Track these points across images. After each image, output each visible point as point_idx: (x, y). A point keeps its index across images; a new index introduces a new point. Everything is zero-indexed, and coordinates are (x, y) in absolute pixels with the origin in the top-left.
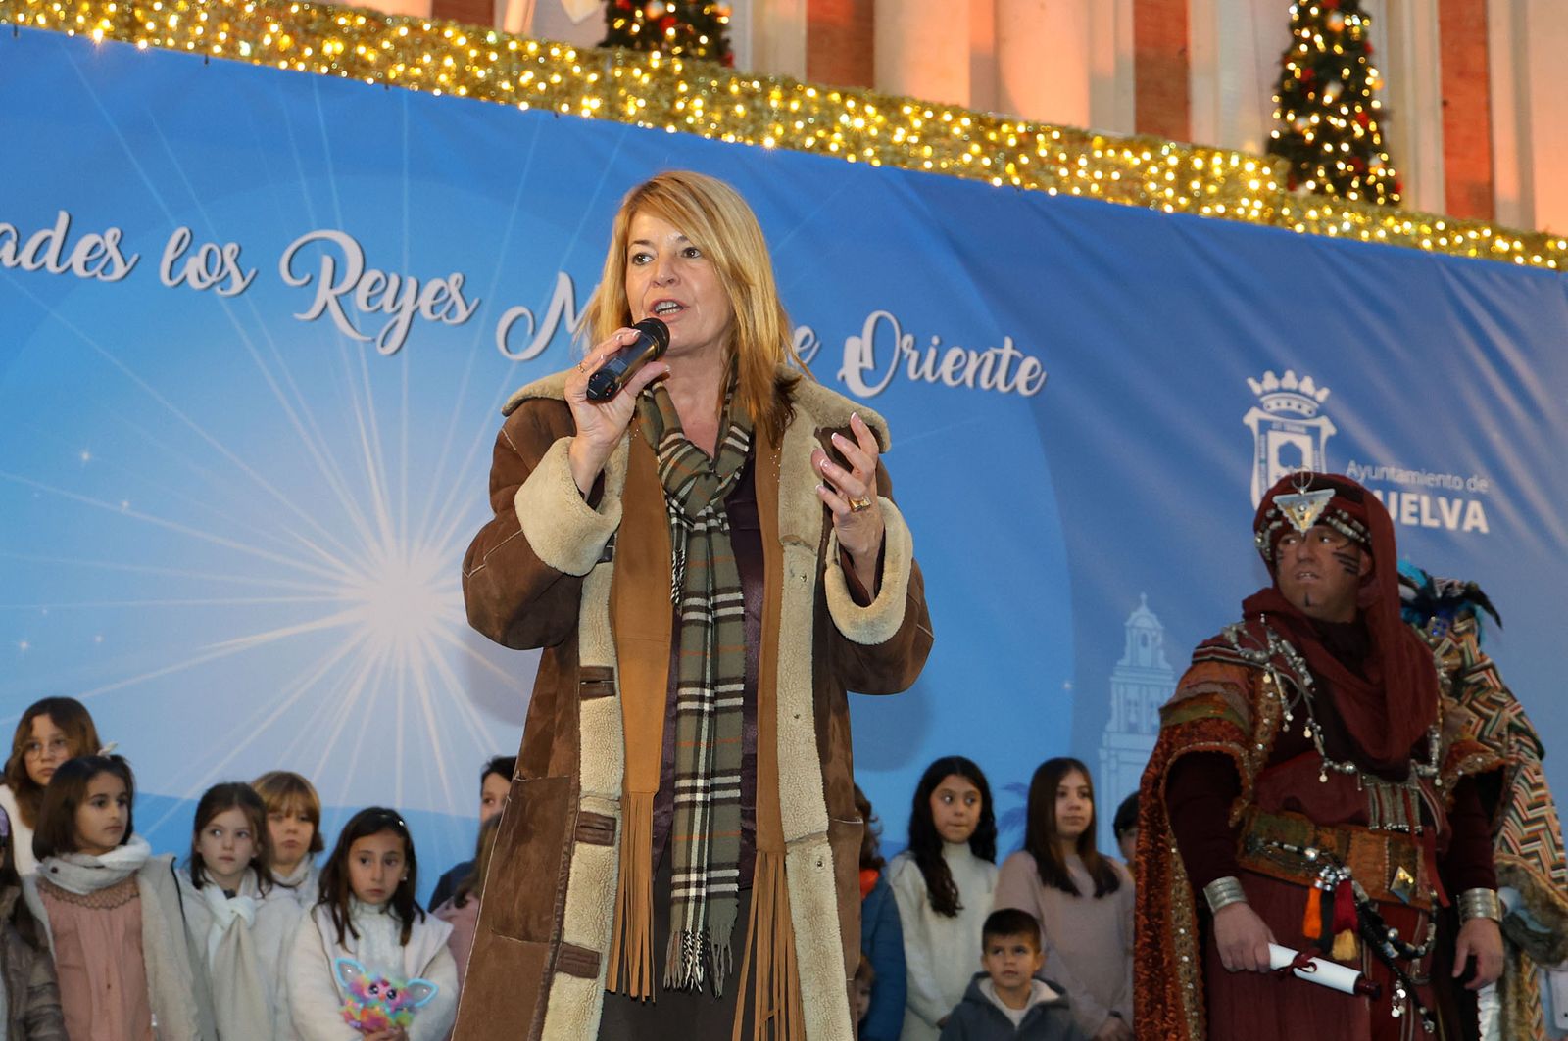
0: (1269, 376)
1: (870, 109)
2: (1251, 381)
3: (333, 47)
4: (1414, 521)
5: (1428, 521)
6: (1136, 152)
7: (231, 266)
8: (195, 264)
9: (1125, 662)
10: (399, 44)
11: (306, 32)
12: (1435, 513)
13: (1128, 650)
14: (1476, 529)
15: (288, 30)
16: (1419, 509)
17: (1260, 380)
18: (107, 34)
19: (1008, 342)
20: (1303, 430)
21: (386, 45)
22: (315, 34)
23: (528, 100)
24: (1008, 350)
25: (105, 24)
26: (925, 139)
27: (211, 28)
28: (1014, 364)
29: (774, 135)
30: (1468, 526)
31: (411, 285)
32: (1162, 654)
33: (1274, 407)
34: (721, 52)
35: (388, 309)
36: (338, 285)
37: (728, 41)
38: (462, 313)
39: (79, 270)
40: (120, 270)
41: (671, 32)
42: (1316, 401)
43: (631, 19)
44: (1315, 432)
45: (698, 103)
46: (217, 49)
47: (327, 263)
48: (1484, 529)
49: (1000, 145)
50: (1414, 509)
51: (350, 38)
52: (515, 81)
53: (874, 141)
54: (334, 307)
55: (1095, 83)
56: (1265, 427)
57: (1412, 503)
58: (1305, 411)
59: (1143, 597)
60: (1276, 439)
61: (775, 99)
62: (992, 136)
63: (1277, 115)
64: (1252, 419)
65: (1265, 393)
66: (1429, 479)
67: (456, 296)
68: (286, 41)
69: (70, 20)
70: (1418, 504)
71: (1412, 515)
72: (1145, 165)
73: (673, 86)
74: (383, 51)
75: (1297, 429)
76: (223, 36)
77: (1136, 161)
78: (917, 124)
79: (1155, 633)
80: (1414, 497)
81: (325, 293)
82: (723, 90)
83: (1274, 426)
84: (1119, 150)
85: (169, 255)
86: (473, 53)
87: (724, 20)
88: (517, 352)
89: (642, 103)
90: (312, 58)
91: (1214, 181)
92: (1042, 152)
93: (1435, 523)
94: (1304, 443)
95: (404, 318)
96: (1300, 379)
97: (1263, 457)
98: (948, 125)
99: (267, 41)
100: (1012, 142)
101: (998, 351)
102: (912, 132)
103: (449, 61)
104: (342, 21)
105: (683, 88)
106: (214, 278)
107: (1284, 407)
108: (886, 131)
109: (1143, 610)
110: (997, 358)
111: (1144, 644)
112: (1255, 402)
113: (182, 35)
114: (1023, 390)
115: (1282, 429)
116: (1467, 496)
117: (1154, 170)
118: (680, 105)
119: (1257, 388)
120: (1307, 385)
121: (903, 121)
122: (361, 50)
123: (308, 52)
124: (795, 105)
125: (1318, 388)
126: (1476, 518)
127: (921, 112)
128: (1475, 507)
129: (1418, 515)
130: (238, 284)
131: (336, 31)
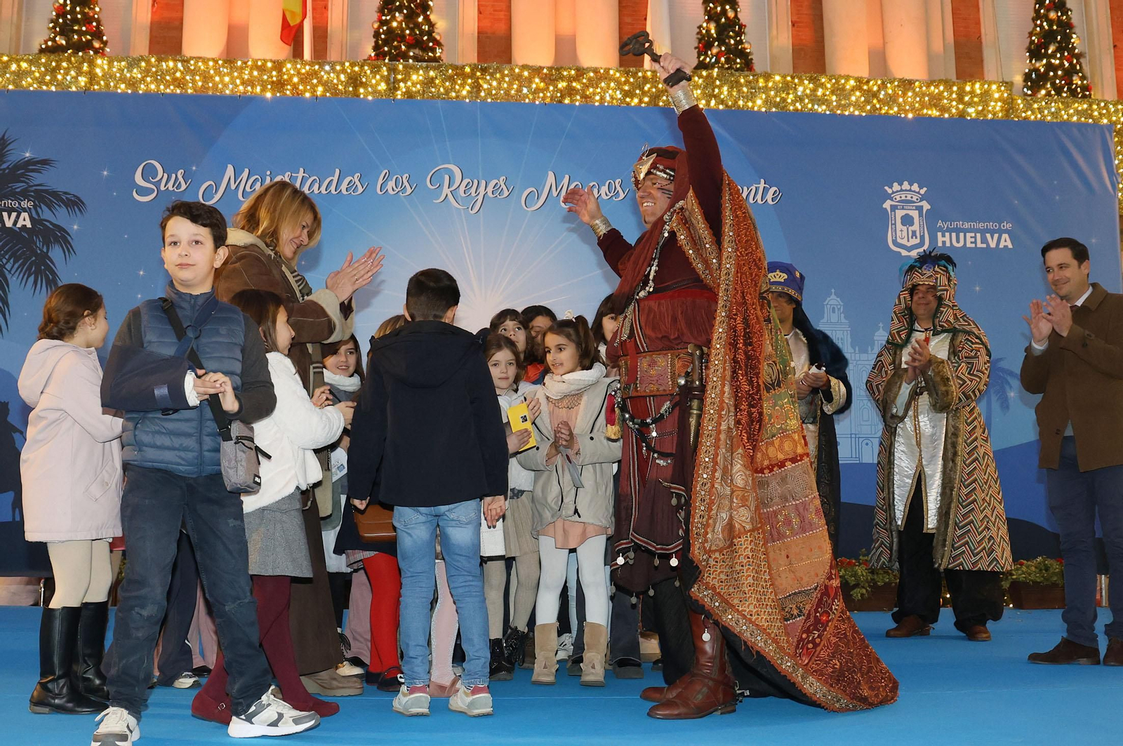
0: (895, 184)
1: (806, 82)
2: (886, 188)
3: (562, 85)
4: (973, 245)
5: (979, 245)
6: (937, 86)
7: (406, 183)
8: (391, 184)
9: (825, 320)
10: (590, 79)
11: (550, 79)
12: (984, 240)
13: (826, 316)
14: (1006, 247)
15: (543, 80)
16: (976, 240)
17: (891, 187)
18: (468, 92)
19: (762, 181)
20: (914, 208)
21: (584, 81)
22: (554, 80)
23: (648, 96)
24: (762, 185)
25: (468, 88)
26: (833, 93)
27: (510, 84)
28: (765, 190)
29: (762, 99)
30: (1001, 246)
31: (483, 184)
32: (842, 315)
33: (898, 199)
34: (748, 65)
35: (473, 194)
36: (453, 186)
37: (752, 59)
38: (506, 193)
39: (344, 192)
40: (360, 190)
41: (723, 59)
42: (920, 194)
43: (706, 55)
44: (920, 209)
45: (725, 88)
46: (513, 92)
47: (447, 177)
48: (1010, 246)
49: (869, 90)
50: (973, 240)
51: (570, 79)
52: (642, 89)
53: (807, 96)
54: (450, 195)
55: (930, 58)
56: (894, 208)
57: (971, 237)
58: (914, 199)
59: (833, 291)
60: (900, 213)
61: (761, 82)
62: (865, 87)
63: (1028, 61)
64: (887, 205)
65: (893, 193)
66: (981, 225)
67: (503, 186)
68: (542, 85)
69: (453, 89)
70: (975, 237)
71: (971, 243)
72: (941, 93)
73: (714, 82)
74: (583, 84)
75: (911, 208)
76: (515, 86)
77: (937, 91)
78: (829, 86)
79: (839, 307)
80: (973, 235)
81: (446, 190)
82: (737, 82)
83: (899, 207)
84: (928, 87)
85: (380, 182)
86: (623, 79)
87: (748, 51)
88: (531, 207)
89: (699, 92)
90: (553, 91)
91: (976, 96)
92: (890, 91)
93: (984, 246)
94: (915, 214)
95: (480, 197)
96: (911, 185)
97: (893, 222)
98: (844, 85)
99: (534, 86)
100: (875, 88)
101: (757, 186)
102: (827, 89)
103: (612, 85)
104: (565, 73)
105: (718, 83)
106: (399, 189)
107: (903, 198)
108: (814, 90)
109: (833, 296)
110: (757, 189)
111: (834, 312)
112: (889, 197)
113: (499, 88)
114: (770, 202)
115: (903, 209)
116: (1001, 232)
117: (945, 94)
118: (717, 90)
119: (890, 191)
120: (915, 187)
121: (822, 85)
122: (574, 84)
123: (551, 88)
124: (770, 84)
125: (921, 188)
126: (1006, 241)
127: (830, 80)
128: (1005, 236)
129: (975, 242)
130: (409, 191)
131: (562, 78)
